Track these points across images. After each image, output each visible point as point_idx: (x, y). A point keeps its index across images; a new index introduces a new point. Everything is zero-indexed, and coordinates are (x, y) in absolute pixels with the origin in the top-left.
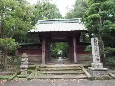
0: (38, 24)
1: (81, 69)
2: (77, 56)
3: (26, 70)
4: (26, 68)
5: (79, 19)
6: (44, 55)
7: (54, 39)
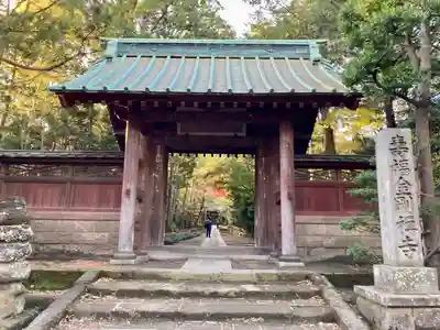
0: (109, 58)
1: (319, 294)
2: (295, 224)
3: (18, 295)
4: (17, 281)
5: (312, 43)
6: (128, 211)
7: (184, 134)
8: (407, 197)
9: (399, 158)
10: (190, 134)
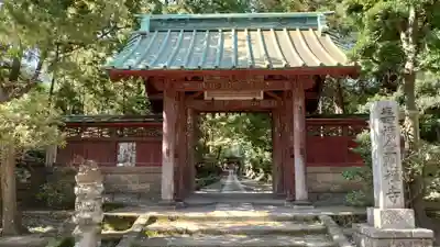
0: (144, 34)
2: (306, 173)
7: (210, 98)
8: (394, 156)
9: (387, 125)
10: (216, 98)
